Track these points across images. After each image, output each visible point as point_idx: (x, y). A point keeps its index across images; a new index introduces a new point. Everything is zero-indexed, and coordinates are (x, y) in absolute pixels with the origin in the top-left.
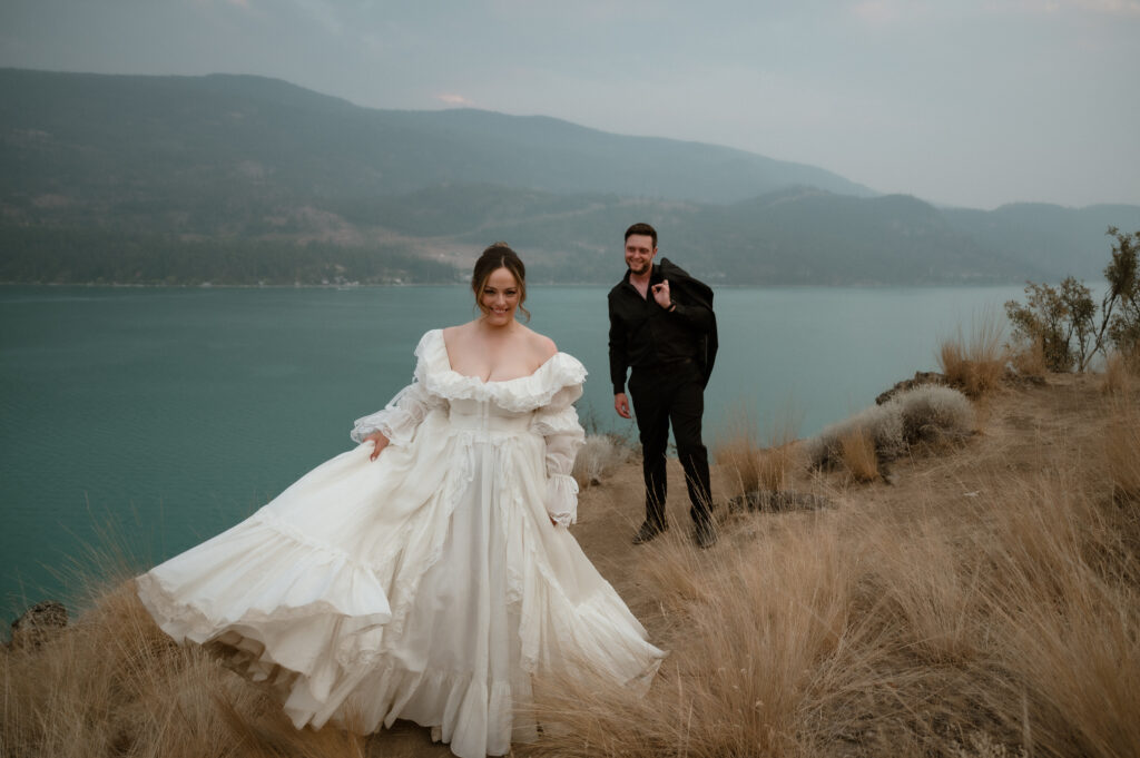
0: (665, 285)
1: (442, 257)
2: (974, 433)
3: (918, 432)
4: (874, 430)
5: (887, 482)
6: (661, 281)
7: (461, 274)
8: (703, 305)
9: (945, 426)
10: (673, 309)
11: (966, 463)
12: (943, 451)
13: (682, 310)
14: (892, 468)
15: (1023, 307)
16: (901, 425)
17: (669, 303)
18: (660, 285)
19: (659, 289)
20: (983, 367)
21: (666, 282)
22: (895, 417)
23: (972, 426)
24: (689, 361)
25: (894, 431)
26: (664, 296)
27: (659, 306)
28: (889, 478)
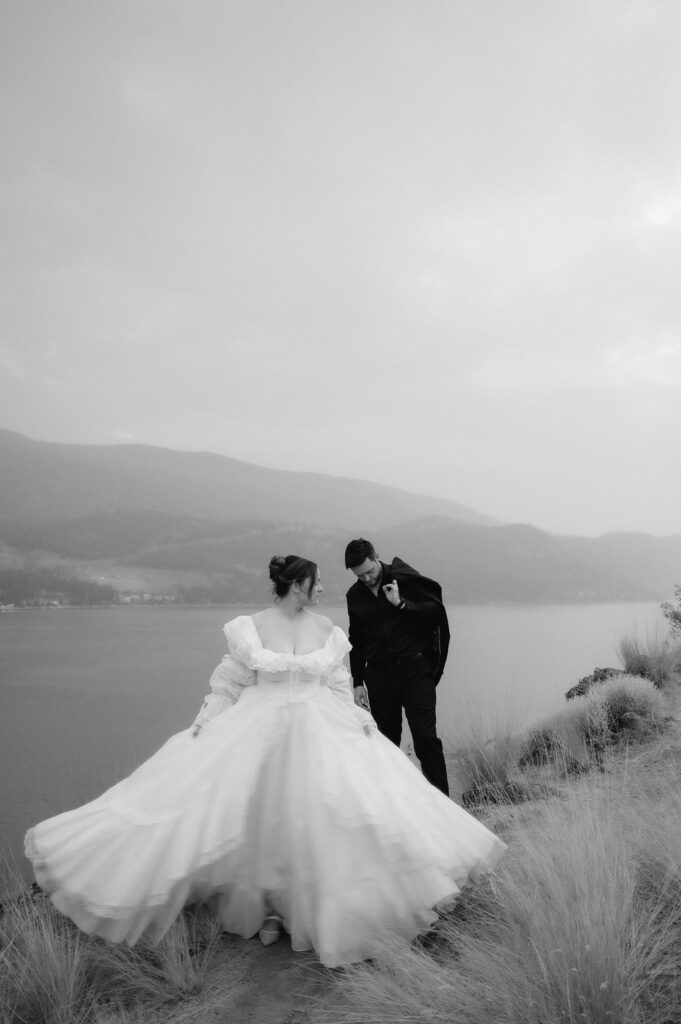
0: (395, 586)
1: (102, 579)
2: (667, 720)
3: (620, 720)
4: (582, 720)
5: (602, 770)
6: (391, 582)
7: (121, 596)
8: (434, 600)
9: (642, 714)
10: (403, 605)
11: (668, 747)
12: (645, 738)
13: (412, 606)
14: (604, 757)
15: (676, 609)
16: (606, 714)
17: (398, 601)
18: (389, 585)
19: (389, 589)
20: (661, 660)
21: (395, 581)
22: (599, 707)
23: (664, 714)
24: (420, 654)
25: (601, 720)
26: (394, 594)
27: (390, 605)
28: (604, 765)
